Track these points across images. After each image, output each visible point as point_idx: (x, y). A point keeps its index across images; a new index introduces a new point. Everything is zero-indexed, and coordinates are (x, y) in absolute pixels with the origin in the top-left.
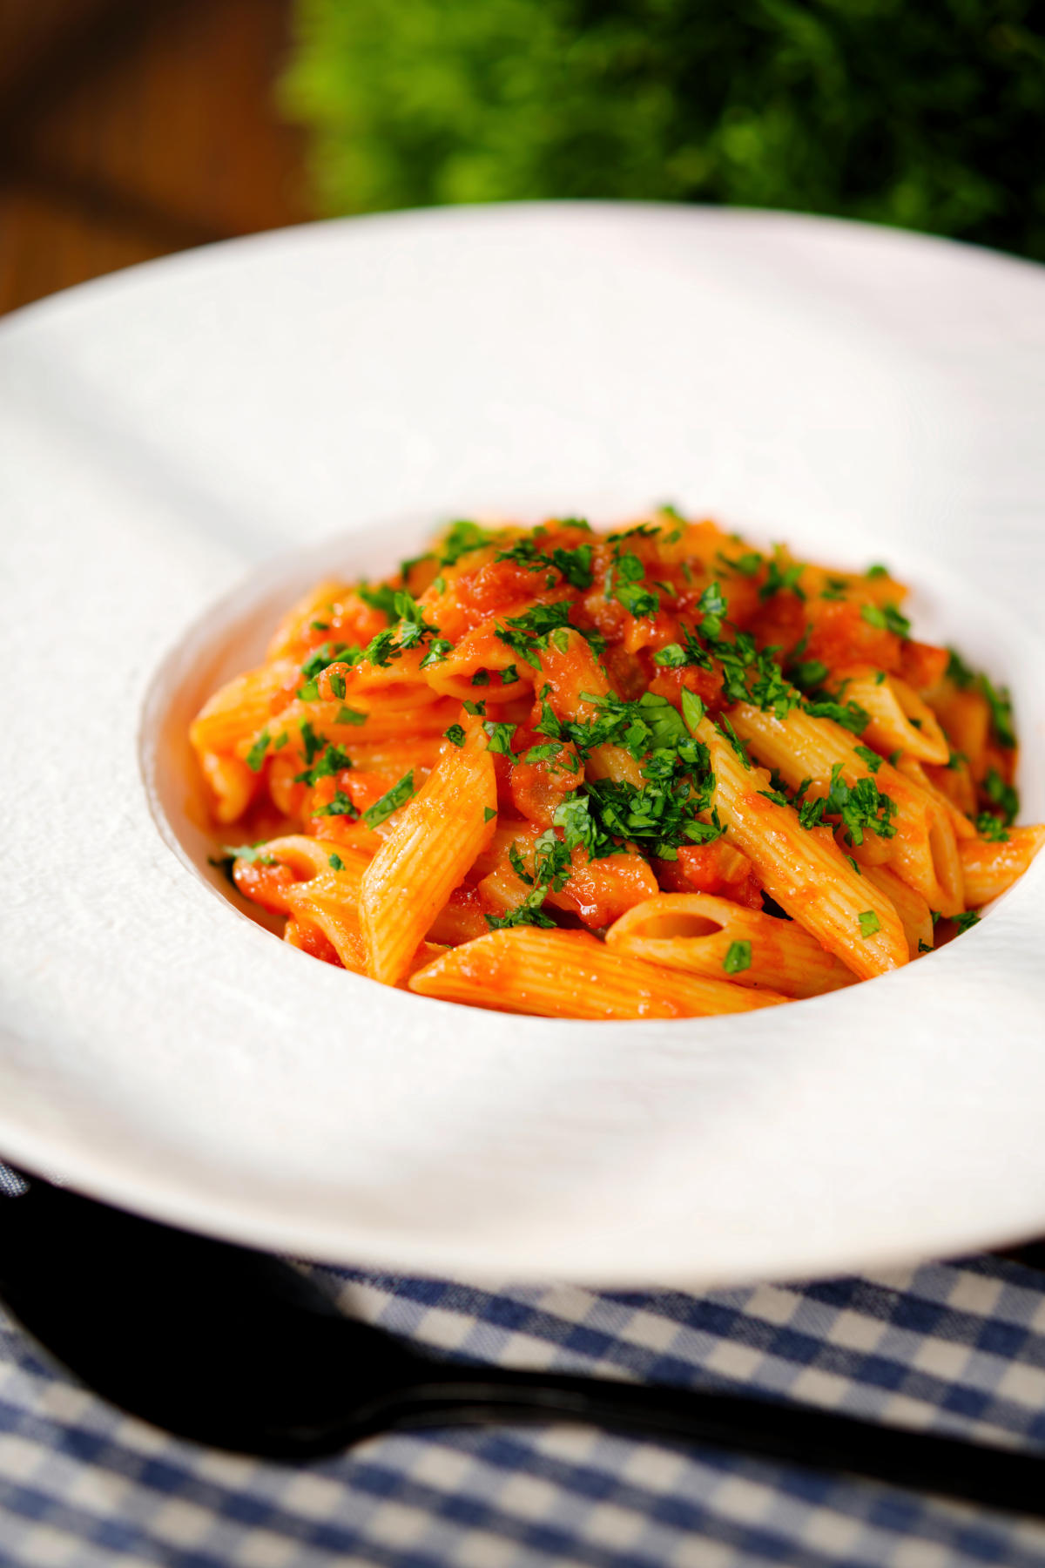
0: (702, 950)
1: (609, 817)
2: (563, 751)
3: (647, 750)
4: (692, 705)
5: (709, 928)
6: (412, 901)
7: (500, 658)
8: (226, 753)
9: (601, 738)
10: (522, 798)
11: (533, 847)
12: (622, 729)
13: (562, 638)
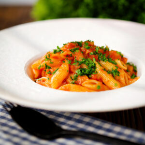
0: (94, 86)
1: (83, 71)
2: (77, 64)
3: (88, 65)
4: (94, 59)
5: (95, 84)
6: (57, 80)
7: (70, 53)
8: (36, 69)
9: (82, 63)
10: (72, 70)
11: (73, 76)
12: (85, 62)
13: (78, 51)
